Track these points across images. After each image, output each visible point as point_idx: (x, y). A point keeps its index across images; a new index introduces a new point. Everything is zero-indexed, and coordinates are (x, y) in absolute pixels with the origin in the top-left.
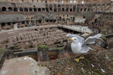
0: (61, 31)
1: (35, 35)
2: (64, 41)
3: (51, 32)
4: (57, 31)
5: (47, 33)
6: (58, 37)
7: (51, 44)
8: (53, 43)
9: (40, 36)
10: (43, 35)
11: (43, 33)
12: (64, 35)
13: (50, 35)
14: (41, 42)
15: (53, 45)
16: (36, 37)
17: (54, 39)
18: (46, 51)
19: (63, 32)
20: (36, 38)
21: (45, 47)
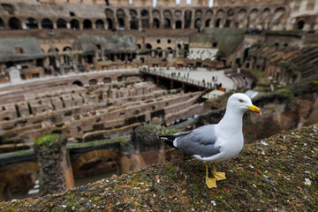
0: (149, 85)
1: (73, 99)
2: (153, 115)
3: (119, 89)
4: (136, 85)
5: (109, 92)
6: (139, 104)
7: (116, 125)
8: (121, 119)
9: (86, 100)
10: (97, 99)
11: (97, 93)
12: (156, 96)
13: (117, 97)
14: (87, 118)
15: (124, 125)
16: (76, 104)
17: (127, 108)
19: (153, 89)
20: (74, 107)
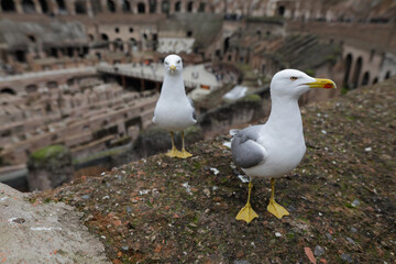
0: (114, 88)
1: (7, 113)
2: (128, 124)
3: (73, 94)
4: (97, 89)
5: (60, 101)
6: (105, 112)
7: (81, 141)
8: (87, 134)
9: (28, 113)
10: (43, 111)
11: (42, 103)
12: (126, 101)
13: (73, 106)
14: (37, 137)
15: (92, 141)
16: (13, 119)
17: (92, 119)
18: (62, 167)
19: (120, 92)
20: (14, 124)
21: (58, 153)
